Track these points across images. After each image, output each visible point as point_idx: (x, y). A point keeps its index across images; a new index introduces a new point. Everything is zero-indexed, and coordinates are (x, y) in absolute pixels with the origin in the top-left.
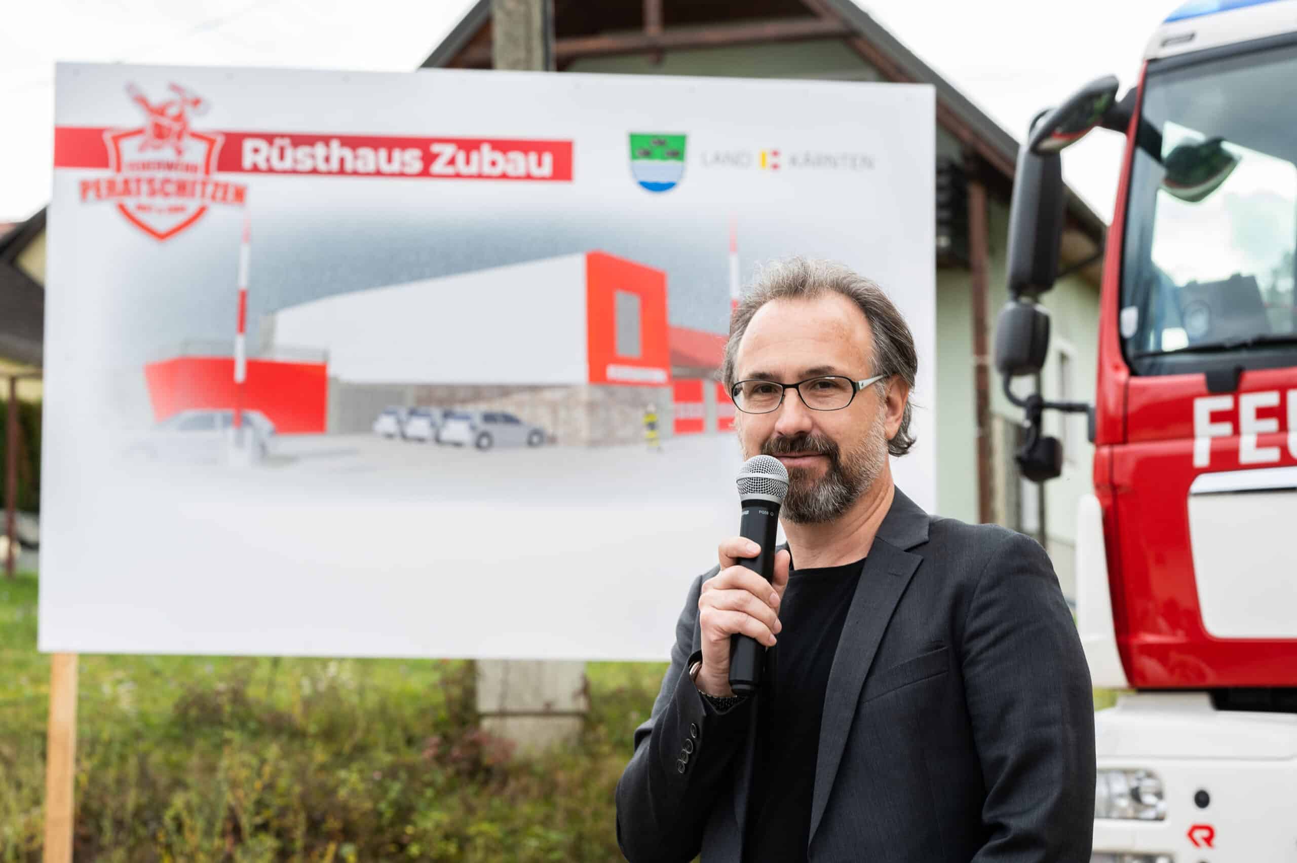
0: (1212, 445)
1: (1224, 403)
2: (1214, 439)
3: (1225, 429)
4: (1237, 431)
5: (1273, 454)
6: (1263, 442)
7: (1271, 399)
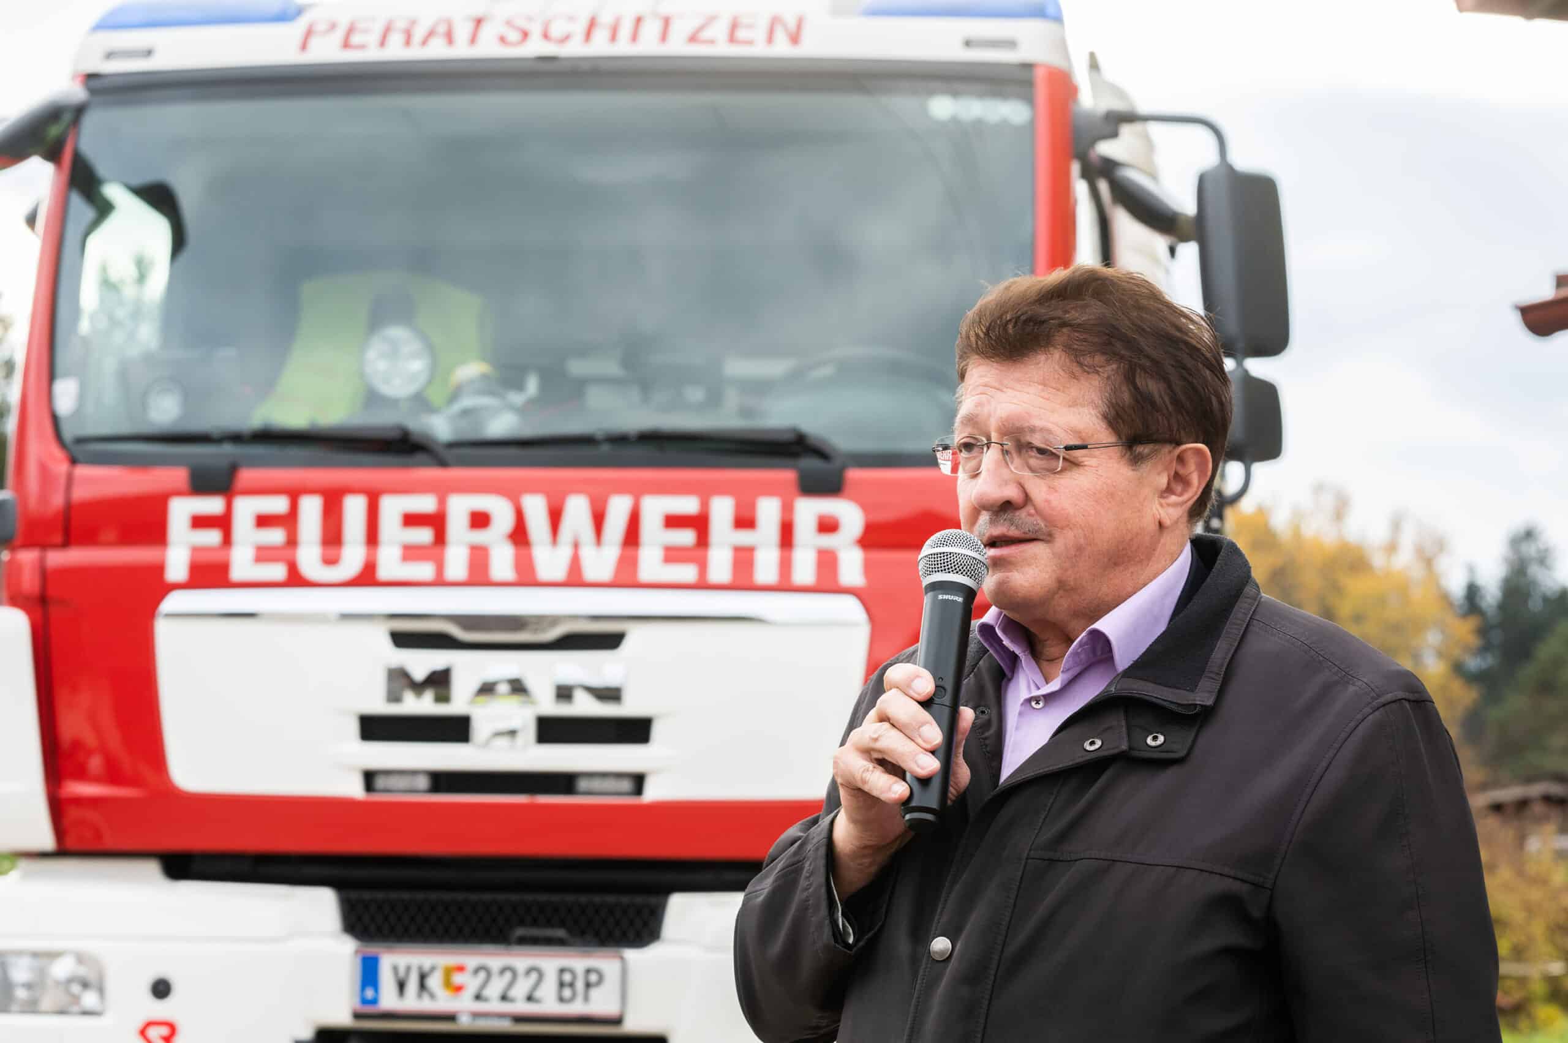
0: (193, 555)
1: (213, 505)
2: (195, 550)
3: (212, 537)
4: (227, 540)
5: (277, 571)
6: (263, 554)
7: (278, 505)
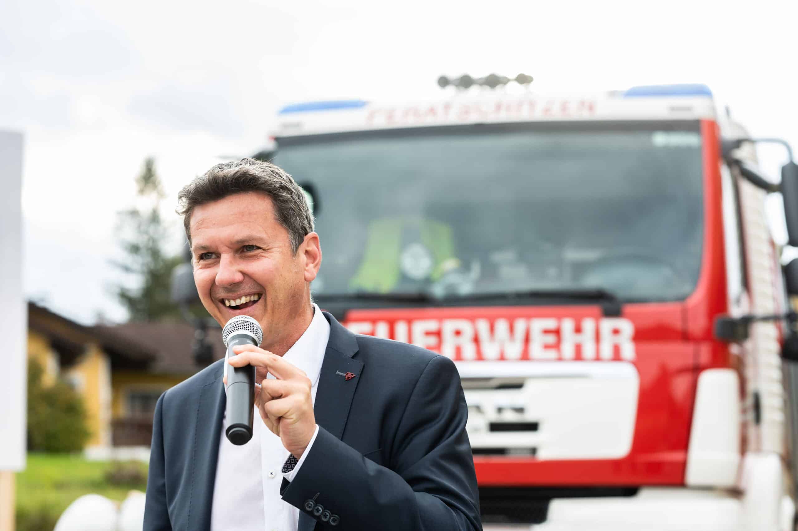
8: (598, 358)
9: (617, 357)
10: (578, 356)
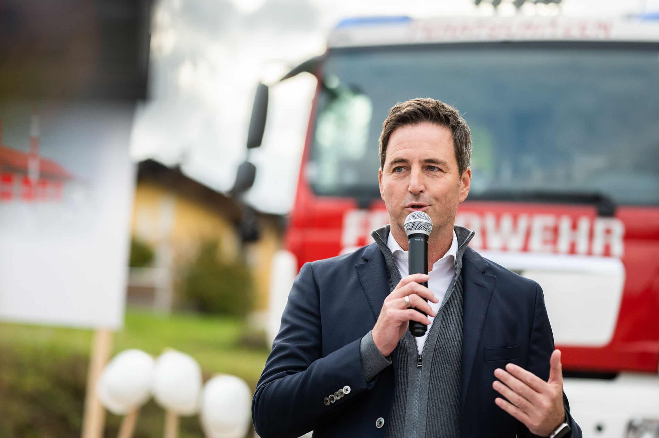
8: (590, 253)
9: (607, 253)
10: (573, 251)
